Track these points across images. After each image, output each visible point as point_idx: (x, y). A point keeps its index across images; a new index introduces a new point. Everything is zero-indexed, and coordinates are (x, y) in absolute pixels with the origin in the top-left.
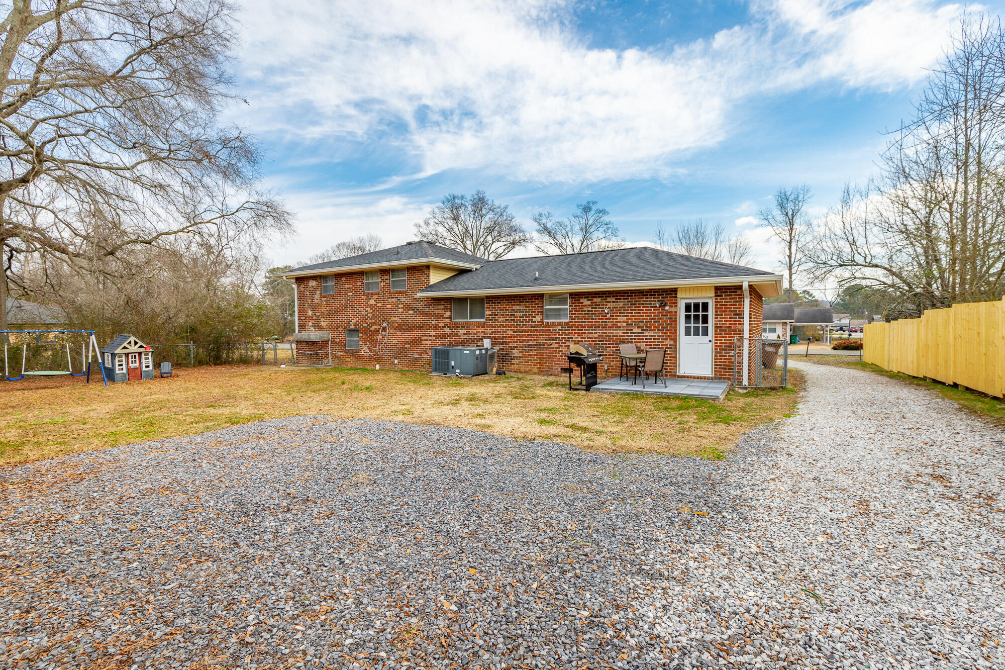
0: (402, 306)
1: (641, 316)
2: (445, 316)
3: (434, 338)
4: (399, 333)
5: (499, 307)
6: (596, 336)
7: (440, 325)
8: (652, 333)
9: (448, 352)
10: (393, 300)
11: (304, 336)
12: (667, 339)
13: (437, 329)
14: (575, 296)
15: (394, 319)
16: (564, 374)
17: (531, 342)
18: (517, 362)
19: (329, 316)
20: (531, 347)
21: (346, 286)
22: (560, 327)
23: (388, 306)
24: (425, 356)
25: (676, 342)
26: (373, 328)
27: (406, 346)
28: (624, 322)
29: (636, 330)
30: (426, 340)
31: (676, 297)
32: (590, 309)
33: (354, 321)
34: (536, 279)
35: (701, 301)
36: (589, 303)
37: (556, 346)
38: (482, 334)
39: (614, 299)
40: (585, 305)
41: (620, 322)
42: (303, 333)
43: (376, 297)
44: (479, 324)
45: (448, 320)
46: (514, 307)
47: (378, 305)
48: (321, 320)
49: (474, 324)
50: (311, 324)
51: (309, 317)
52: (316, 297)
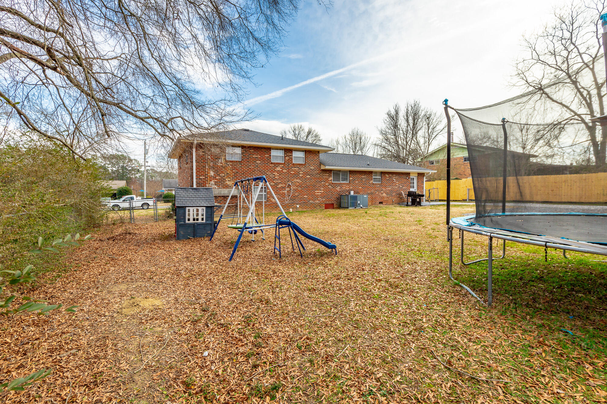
0: (302, 173)
1: (402, 182)
2: (329, 179)
3: (323, 191)
4: (300, 189)
5: (355, 176)
6: (390, 189)
7: (326, 184)
10: (296, 169)
13: (324, 186)
14: (383, 173)
15: (296, 180)
16: (380, 205)
17: (369, 192)
20: (368, 194)
21: (254, 156)
23: (291, 172)
24: (318, 201)
26: (280, 186)
27: (305, 196)
28: (398, 183)
29: (401, 186)
30: (318, 193)
31: (410, 176)
32: (388, 178)
34: (368, 165)
36: (388, 176)
37: (377, 193)
38: (348, 189)
39: (395, 175)
40: (386, 177)
44: (347, 184)
45: (330, 182)
46: (362, 177)
47: (284, 171)
48: (227, 179)
49: (344, 184)
50: (213, 182)
51: (211, 177)
52: (220, 161)
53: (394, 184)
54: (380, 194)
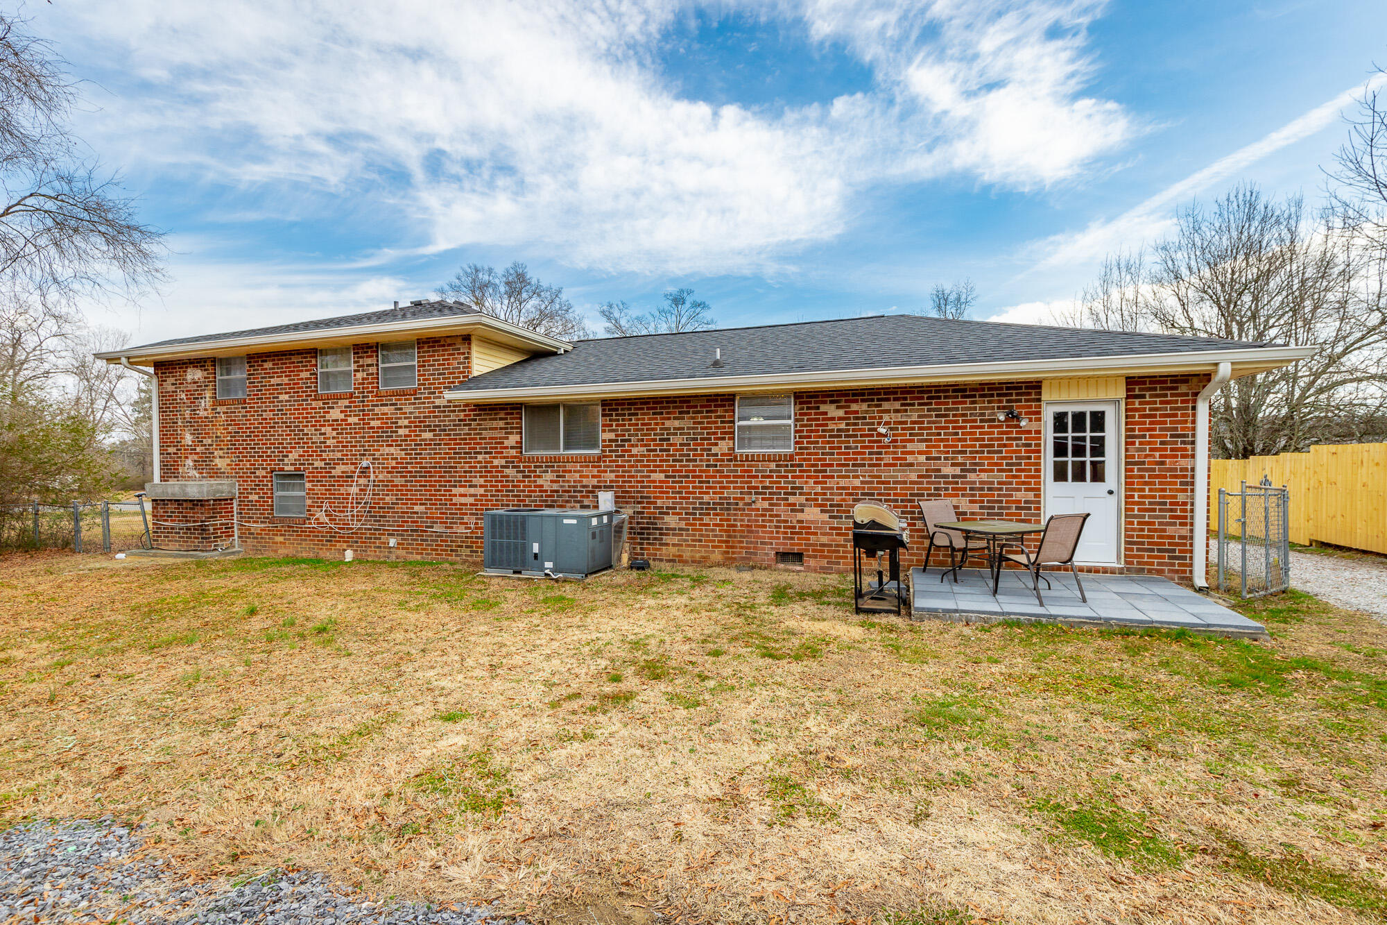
1: (960, 440)
2: (506, 443)
3: (482, 491)
4: (399, 481)
5: (632, 424)
6: (857, 483)
7: (496, 462)
8: (984, 476)
9: (523, 524)
10: (385, 409)
11: (174, 489)
12: (1019, 490)
13: (487, 470)
14: (807, 399)
15: (387, 450)
16: (781, 566)
17: (706, 498)
18: (676, 540)
19: (233, 447)
20: (707, 508)
21: (273, 381)
22: (773, 466)
23: (373, 423)
24: (461, 530)
25: (1038, 496)
26: (338, 471)
27: (417, 508)
28: (920, 453)
29: (948, 470)
30: (463, 495)
31: (1039, 400)
32: (843, 426)
33: (293, 456)
34: (716, 364)
35: (1088, 409)
36: (841, 413)
37: (766, 505)
38: (595, 482)
39: (897, 405)
40: (833, 419)
41: (912, 453)
42: (172, 482)
43: (346, 402)
44: (586, 460)
45: (513, 452)
46: (668, 424)
47: (350, 420)
48: (216, 453)
49: (574, 460)
50: (190, 462)
51: (186, 448)
52: (203, 405)
53: (888, 459)
54: (782, 510)
